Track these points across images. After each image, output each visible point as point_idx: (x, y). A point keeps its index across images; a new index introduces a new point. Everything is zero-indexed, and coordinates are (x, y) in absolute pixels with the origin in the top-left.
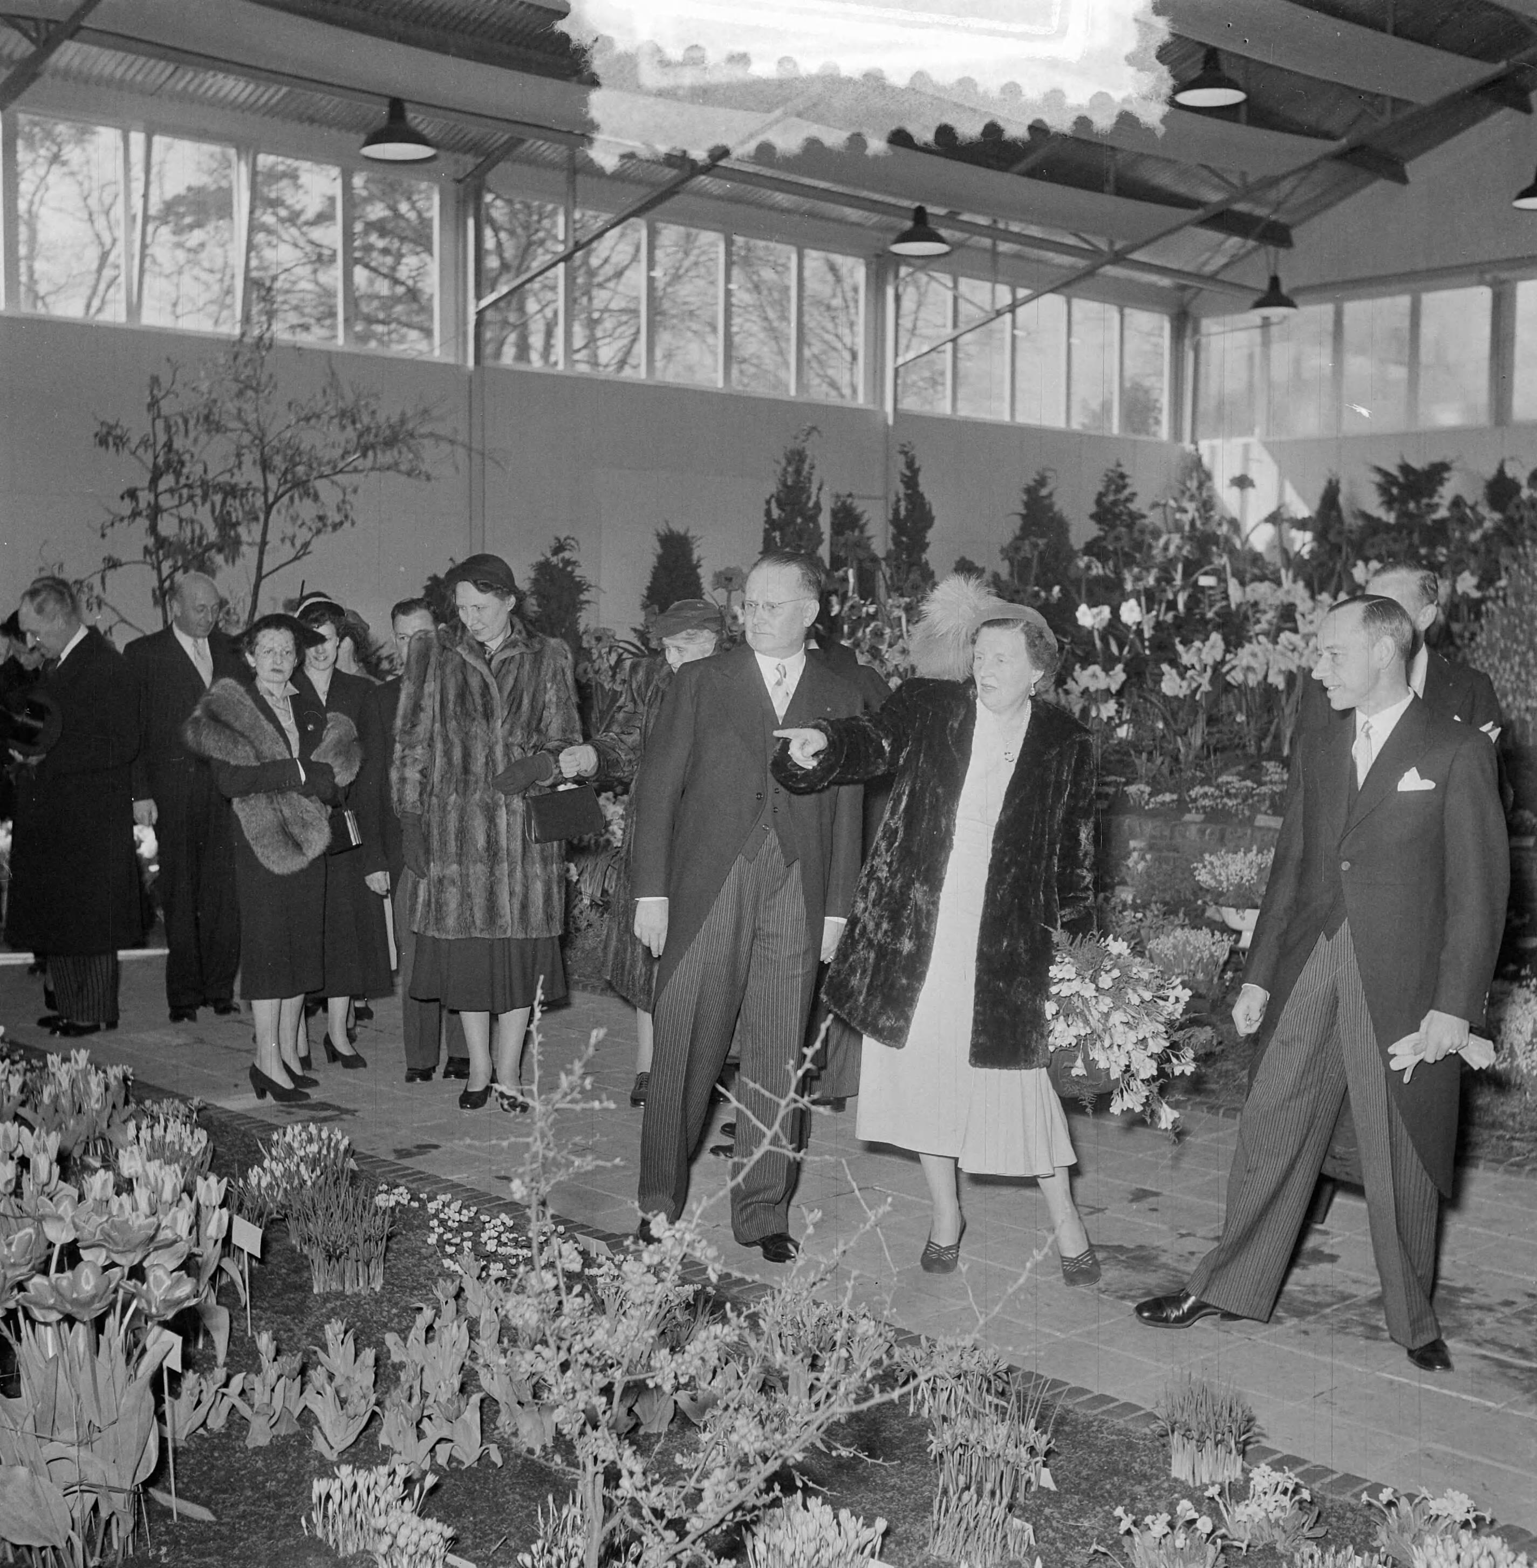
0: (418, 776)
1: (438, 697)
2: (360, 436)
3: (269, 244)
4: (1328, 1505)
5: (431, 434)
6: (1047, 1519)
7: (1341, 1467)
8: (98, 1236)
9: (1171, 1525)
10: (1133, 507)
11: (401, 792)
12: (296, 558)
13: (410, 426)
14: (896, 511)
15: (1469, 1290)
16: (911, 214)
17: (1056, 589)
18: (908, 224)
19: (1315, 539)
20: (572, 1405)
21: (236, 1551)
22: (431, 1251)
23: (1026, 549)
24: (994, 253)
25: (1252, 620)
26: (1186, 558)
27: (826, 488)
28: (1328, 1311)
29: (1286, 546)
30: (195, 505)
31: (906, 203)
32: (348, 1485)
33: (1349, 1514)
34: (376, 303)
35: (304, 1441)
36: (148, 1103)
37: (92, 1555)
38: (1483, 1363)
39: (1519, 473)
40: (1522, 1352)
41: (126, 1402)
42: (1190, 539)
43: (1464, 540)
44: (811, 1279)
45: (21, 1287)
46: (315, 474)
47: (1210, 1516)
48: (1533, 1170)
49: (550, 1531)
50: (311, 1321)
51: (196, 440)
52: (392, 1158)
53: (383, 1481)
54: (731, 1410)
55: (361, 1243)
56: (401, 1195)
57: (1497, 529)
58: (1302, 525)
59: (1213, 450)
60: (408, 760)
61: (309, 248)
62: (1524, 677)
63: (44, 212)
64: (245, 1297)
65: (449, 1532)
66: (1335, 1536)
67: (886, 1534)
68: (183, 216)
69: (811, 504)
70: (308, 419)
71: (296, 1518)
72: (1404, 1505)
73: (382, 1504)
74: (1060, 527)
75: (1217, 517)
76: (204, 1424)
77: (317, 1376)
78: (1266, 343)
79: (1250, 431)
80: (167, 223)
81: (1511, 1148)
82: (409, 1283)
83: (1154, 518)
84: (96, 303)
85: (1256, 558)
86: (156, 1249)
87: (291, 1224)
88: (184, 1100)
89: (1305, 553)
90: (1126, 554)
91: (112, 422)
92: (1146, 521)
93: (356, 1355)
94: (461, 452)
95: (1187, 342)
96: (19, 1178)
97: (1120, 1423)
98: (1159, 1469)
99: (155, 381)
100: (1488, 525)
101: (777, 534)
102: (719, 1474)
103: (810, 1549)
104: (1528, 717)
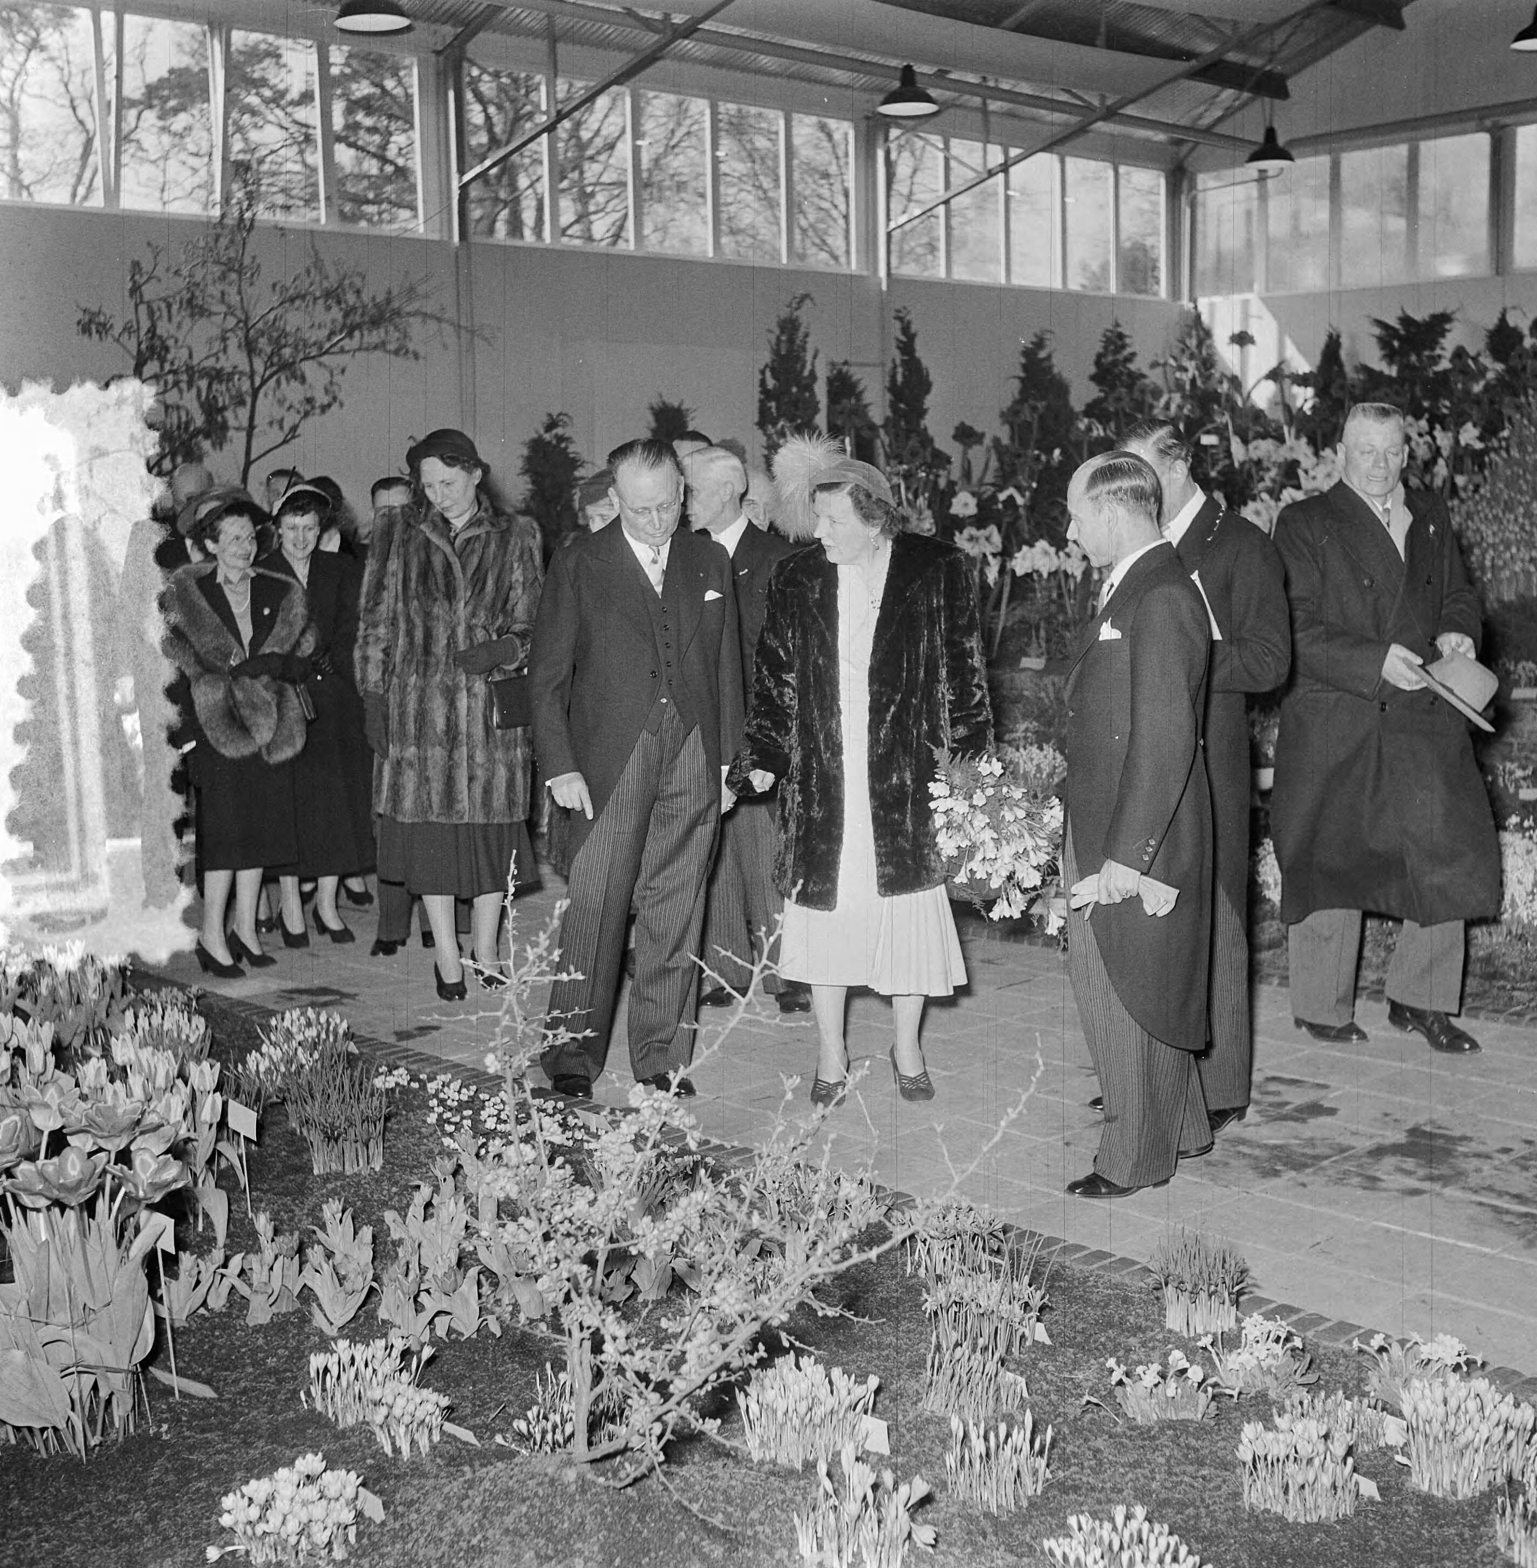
0: (380, 656)
1: (400, 576)
2: (346, 315)
3: (256, 126)
4: (1321, 1351)
5: (416, 313)
6: (1042, 1372)
7: (1334, 1313)
8: (84, 1122)
9: (1163, 1376)
10: (1132, 367)
11: (364, 671)
12: (285, 442)
13: (396, 304)
14: (893, 377)
15: (1464, 1138)
16: (899, 75)
17: (1057, 452)
18: (896, 84)
19: (1317, 395)
20: (555, 1274)
21: (237, 1426)
22: (431, 1130)
23: (1026, 415)
24: (984, 111)
25: (1256, 478)
26: (1188, 417)
27: (820, 356)
28: (1325, 1163)
29: (1287, 400)
30: (181, 391)
31: (894, 63)
32: (346, 1359)
33: (1342, 1361)
34: (365, 183)
35: (304, 1319)
36: (147, 992)
37: (94, 1434)
38: (1479, 1209)
39: (1520, 321)
40: (1519, 1198)
41: (120, 1284)
42: (1192, 397)
43: (1467, 392)
44: (791, 1144)
45: (9, 1173)
46: (301, 356)
47: (1203, 1365)
48: (1532, 1019)
49: (548, 1397)
50: (311, 1201)
51: (179, 326)
52: (392, 1040)
53: (380, 1354)
54: (715, 1274)
55: (358, 1124)
56: (401, 1076)
57: (1500, 378)
58: (1303, 380)
59: (1212, 306)
60: (371, 639)
61: (293, 128)
62: (1528, 528)
63: (25, 100)
64: (244, 1180)
65: (445, 1402)
66: (1327, 1382)
67: (878, 1392)
68: (168, 99)
69: (806, 373)
70: (292, 300)
71: (295, 1392)
72: (1396, 1350)
73: (380, 1376)
74: (1060, 389)
75: (1217, 375)
76: (204, 1304)
77: (315, 1254)
78: (1263, 197)
79: (1250, 288)
80: (150, 107)
81: (1511, 998)
82: (410, 1162)
83: (1155, 377)
84: (81, 191)
85: (1258, 415)
86: (142, 1133)
87: (290, 1108)
88: (183, 988)
89: (1307, 408)
90: (1126, 415)
91: (95, 309)
92: (1147, 381)
93: (356, 1233)
94: (448, 329)
95: (1184, 199)
96: (14, 1068)
97: (1116, 1278)
98: (1154, 1321)
99: (136, 265)
100: (1490, 375)
101: (773, 404)
102: (702, 1337)
103: (802, 1408)
104: (1532, 569)
